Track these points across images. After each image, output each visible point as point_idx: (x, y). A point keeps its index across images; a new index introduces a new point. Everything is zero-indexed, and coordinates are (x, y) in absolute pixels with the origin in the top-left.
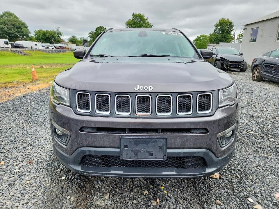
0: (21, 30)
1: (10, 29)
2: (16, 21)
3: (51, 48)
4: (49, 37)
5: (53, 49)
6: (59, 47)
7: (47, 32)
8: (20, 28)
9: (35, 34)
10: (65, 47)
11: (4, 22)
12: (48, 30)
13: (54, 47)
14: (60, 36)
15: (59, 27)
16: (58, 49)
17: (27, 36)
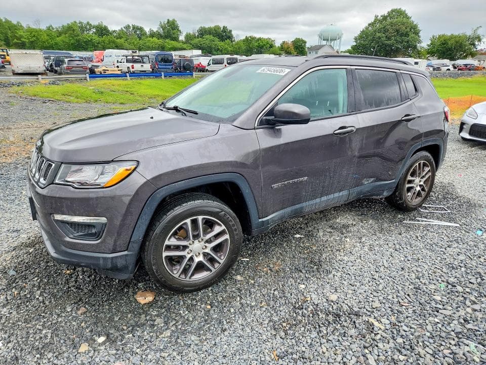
0: (406, 39)
1: (389, 38)
2: (403, 24)
3: (444, 69)
4: (452, 48)
5: (449, 70)
6: (463, 67)
7: (452, 37)
8: (406, 34)
9: (429, 42)
10: (478, 65)
11: (384, 28)
12: (454, 34)
13: (451, 68)
14: (477, 43)
15: (481, 27)
16: (459, 70)
17: (415, 47)
